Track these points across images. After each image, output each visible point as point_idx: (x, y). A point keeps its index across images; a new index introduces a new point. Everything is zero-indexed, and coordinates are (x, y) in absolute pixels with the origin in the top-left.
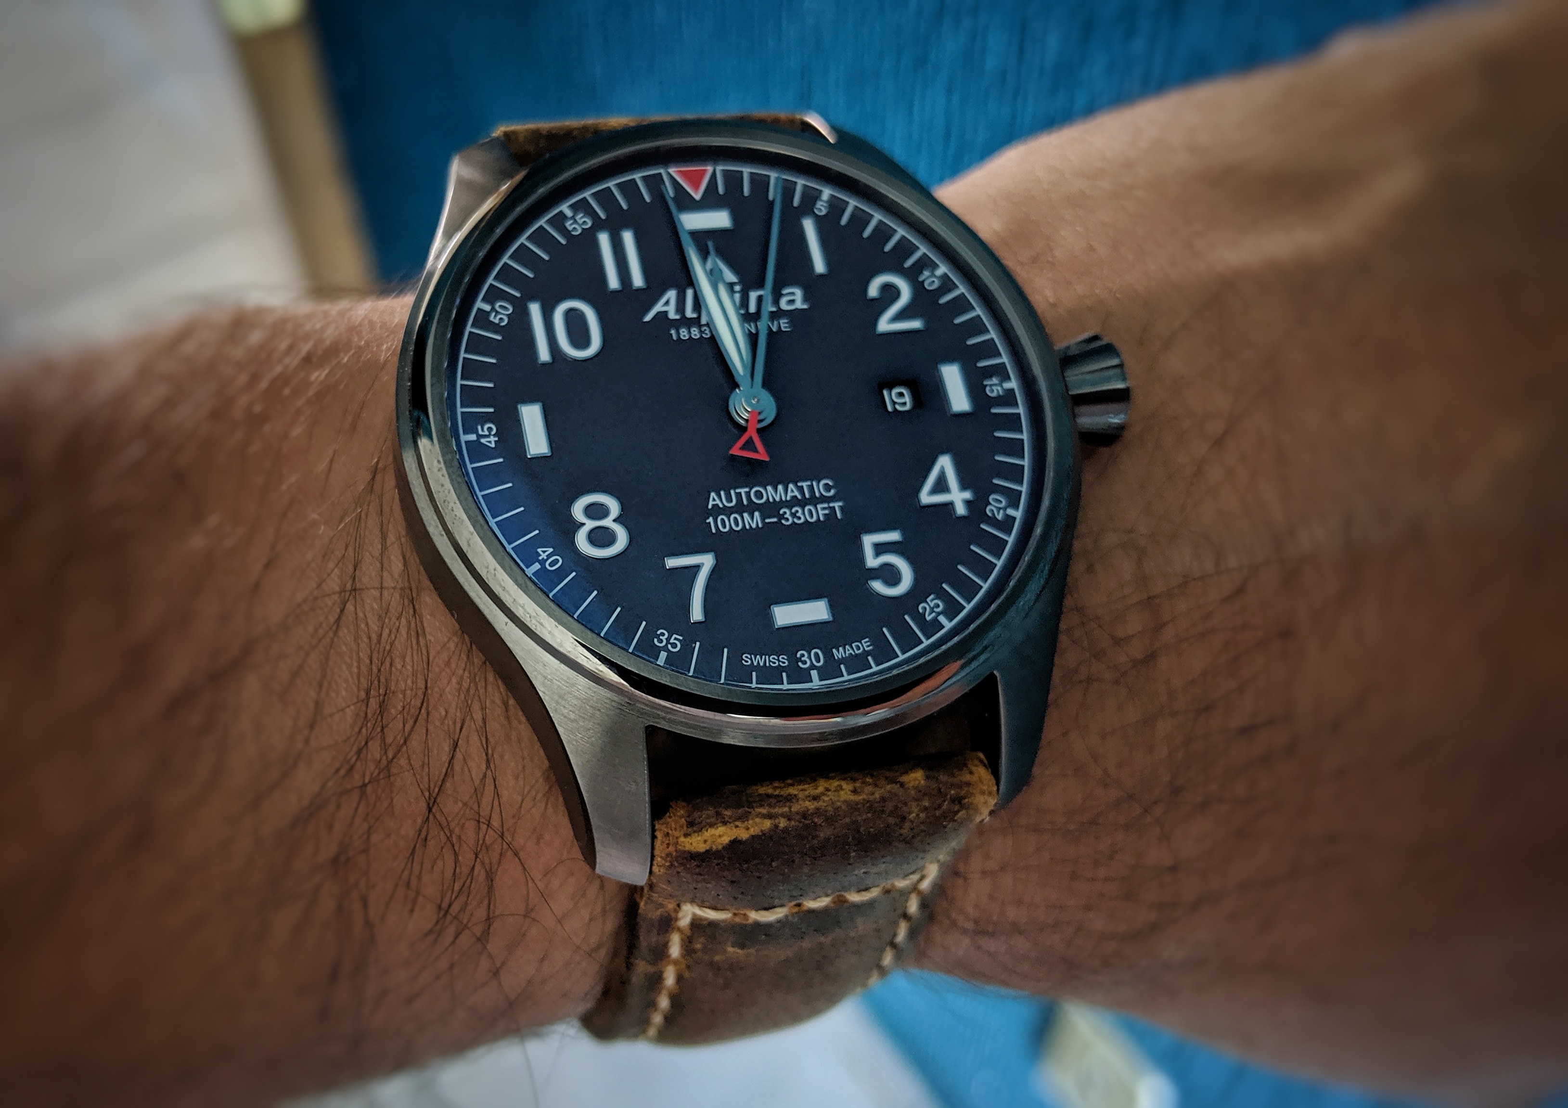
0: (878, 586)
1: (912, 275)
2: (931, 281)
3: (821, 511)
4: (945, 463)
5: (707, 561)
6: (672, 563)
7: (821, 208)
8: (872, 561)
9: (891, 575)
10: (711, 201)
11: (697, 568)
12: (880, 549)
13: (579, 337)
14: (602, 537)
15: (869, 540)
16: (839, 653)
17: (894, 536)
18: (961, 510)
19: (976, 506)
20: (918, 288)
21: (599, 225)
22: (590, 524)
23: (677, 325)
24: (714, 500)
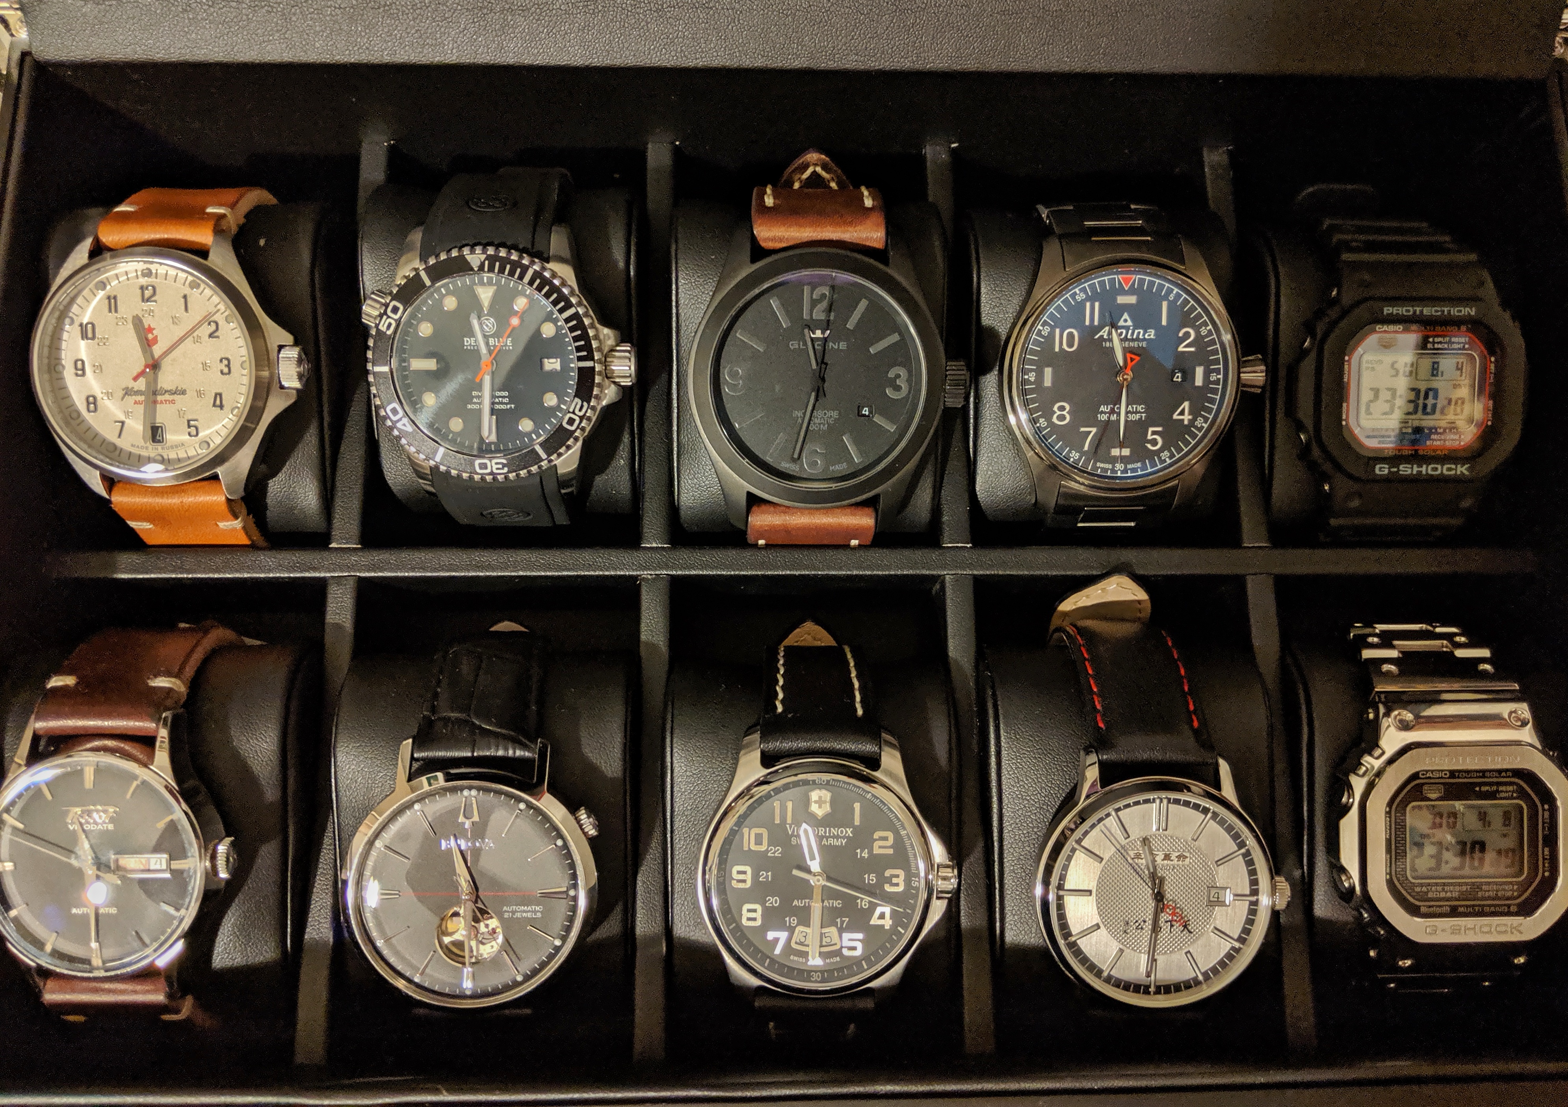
0: (1149, 446)
1: (1197, 330)
2: (1204, 331)
3: (1138, 416)
4: (1186, 405)
5: (1094, 430)
6: (1082, 429)
7: (1172, 297)
8: (1149, 437)
9: (1154, 442)
10: (1132, 291)
11: (1090, 432)
12: (1154, 433)
13: (1070, 344)
14: (1062, 418)
15: (1151, 429)
16: (1129, 466)
17: (1160, 429)
18: (1186, 422)
19: (1192, 422)
20: (1198, 333)
21: (1088, 298)
22: (1059, 413)
23: (1105, 340)
24: (1102, 408)
